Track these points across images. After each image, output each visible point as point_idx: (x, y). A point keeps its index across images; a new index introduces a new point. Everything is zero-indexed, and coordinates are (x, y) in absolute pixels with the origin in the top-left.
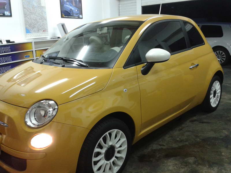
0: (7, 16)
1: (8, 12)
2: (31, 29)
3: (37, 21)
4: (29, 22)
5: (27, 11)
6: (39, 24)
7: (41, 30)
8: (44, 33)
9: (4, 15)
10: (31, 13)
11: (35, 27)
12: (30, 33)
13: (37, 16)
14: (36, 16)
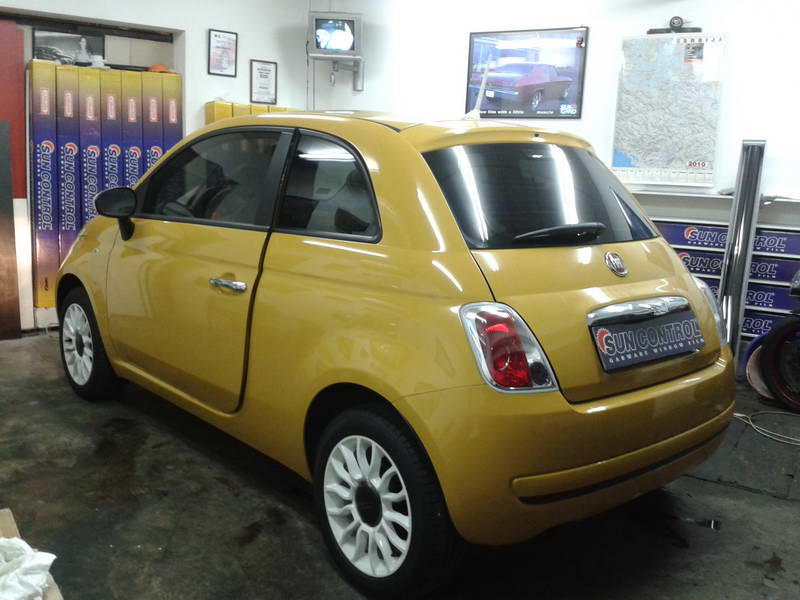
0: (568, 117)
1: (569, 106)
5: (633, 99)
7: (681, 159)
8: (692, 169)
9: (557, 116)
10: (651, 105)
12: (633, 166)
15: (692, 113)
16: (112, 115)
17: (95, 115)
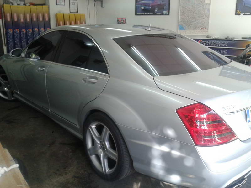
0: (166, 15)
1: (166, 11)
2: (186, 27)
3: (195, 19)
4: (185, 19)
5: (184, 9)
6: (197, 21)
7: (198, 27)
8: (202, 30)
9: (162, 14)
10: (190, 11)
11: (192, 24)
12: (185, 30)
13: (196, 14)
14: (194, 14)
15: (201, 13)
16: (28, 20)
17: (24, 20)
